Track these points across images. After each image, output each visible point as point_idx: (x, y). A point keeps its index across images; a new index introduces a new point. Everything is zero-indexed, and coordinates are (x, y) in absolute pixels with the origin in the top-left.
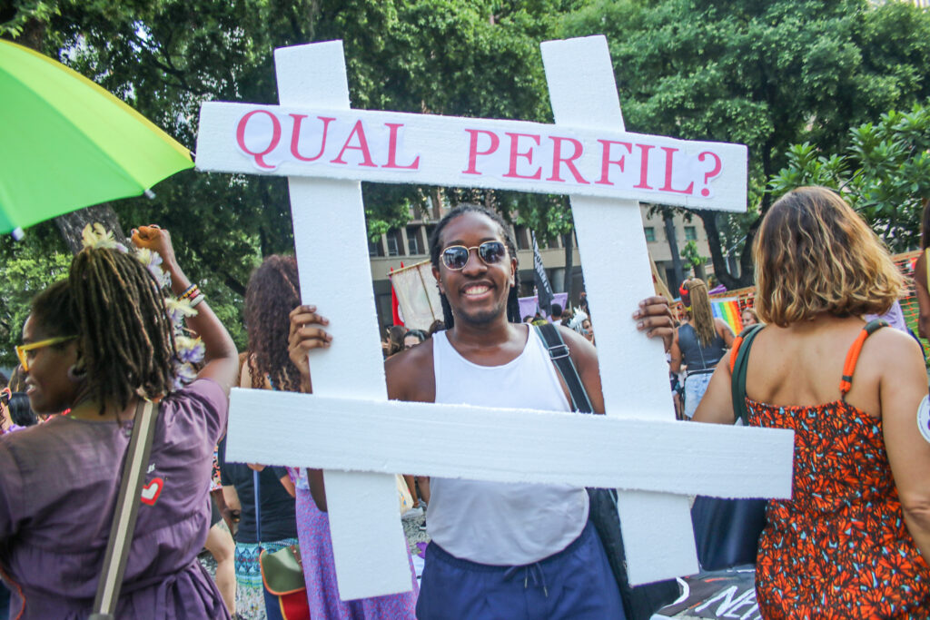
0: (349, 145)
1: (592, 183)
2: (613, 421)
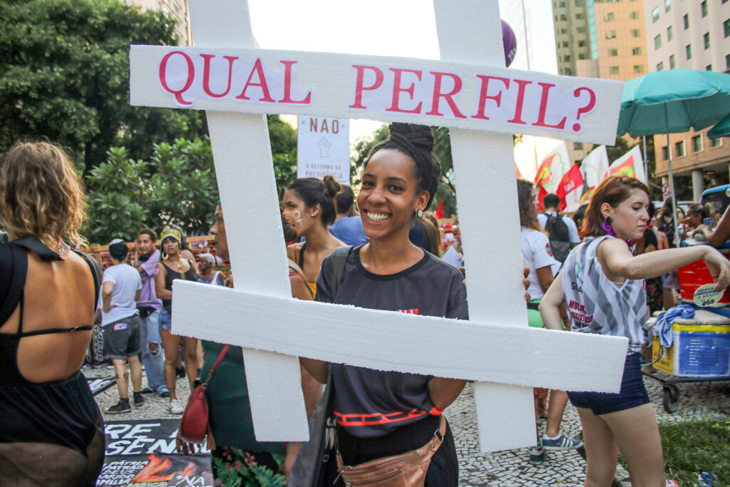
0: (251, 82)
1: (469, 118)
2: (475, 326)
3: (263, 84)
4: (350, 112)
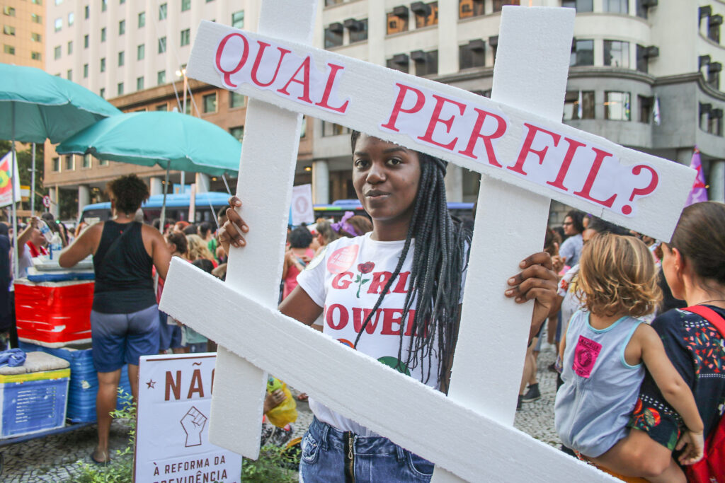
0: (295, 78)
1: (504, 168)
3: (306, 83)
4: (382, 131)
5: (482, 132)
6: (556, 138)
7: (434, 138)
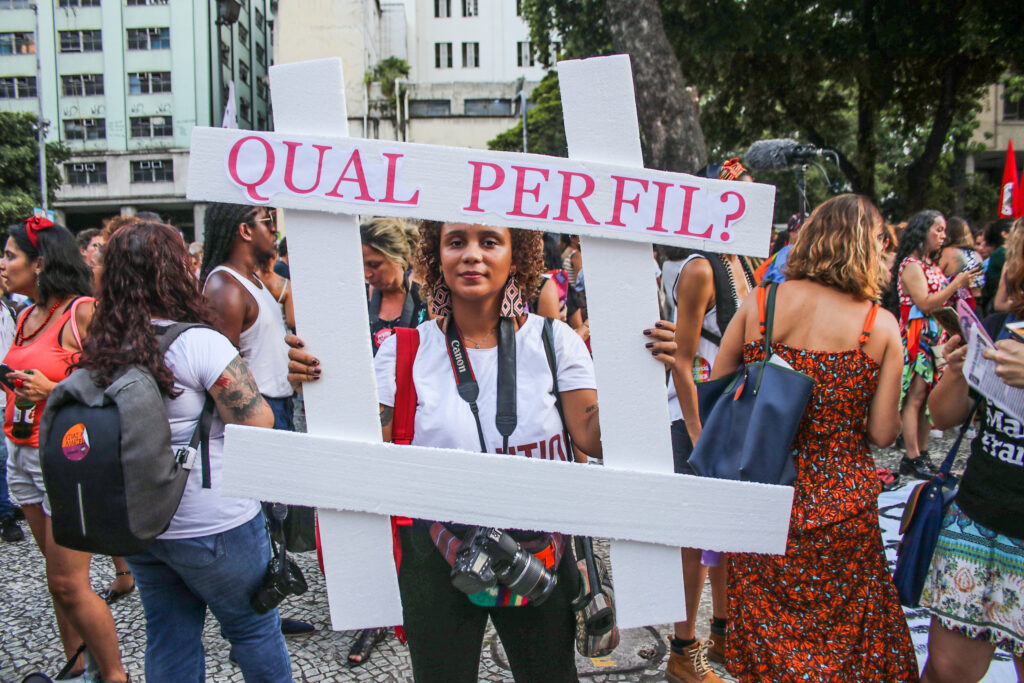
0: (346, 176)
1: (603, 224)
2: (609, 472)
3: (361, 179)
4: (465, 215)
5: (572, 194)
6: (645, 184)
7: (524, 210)
